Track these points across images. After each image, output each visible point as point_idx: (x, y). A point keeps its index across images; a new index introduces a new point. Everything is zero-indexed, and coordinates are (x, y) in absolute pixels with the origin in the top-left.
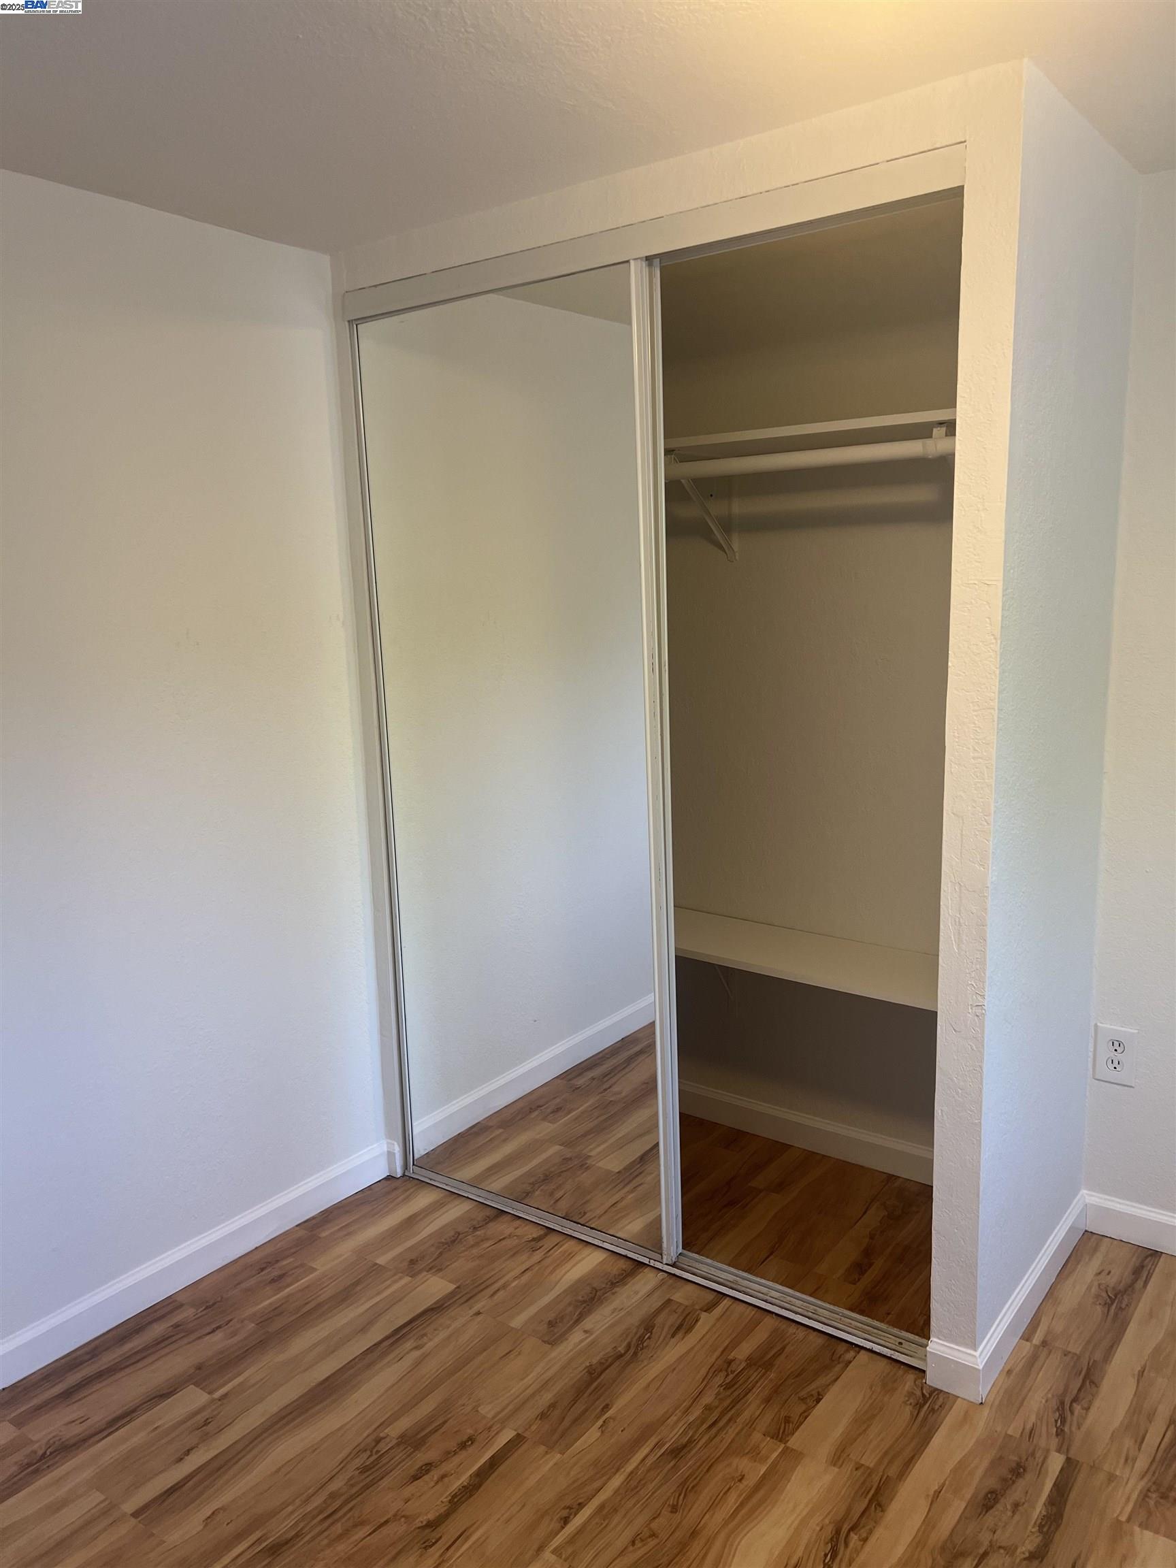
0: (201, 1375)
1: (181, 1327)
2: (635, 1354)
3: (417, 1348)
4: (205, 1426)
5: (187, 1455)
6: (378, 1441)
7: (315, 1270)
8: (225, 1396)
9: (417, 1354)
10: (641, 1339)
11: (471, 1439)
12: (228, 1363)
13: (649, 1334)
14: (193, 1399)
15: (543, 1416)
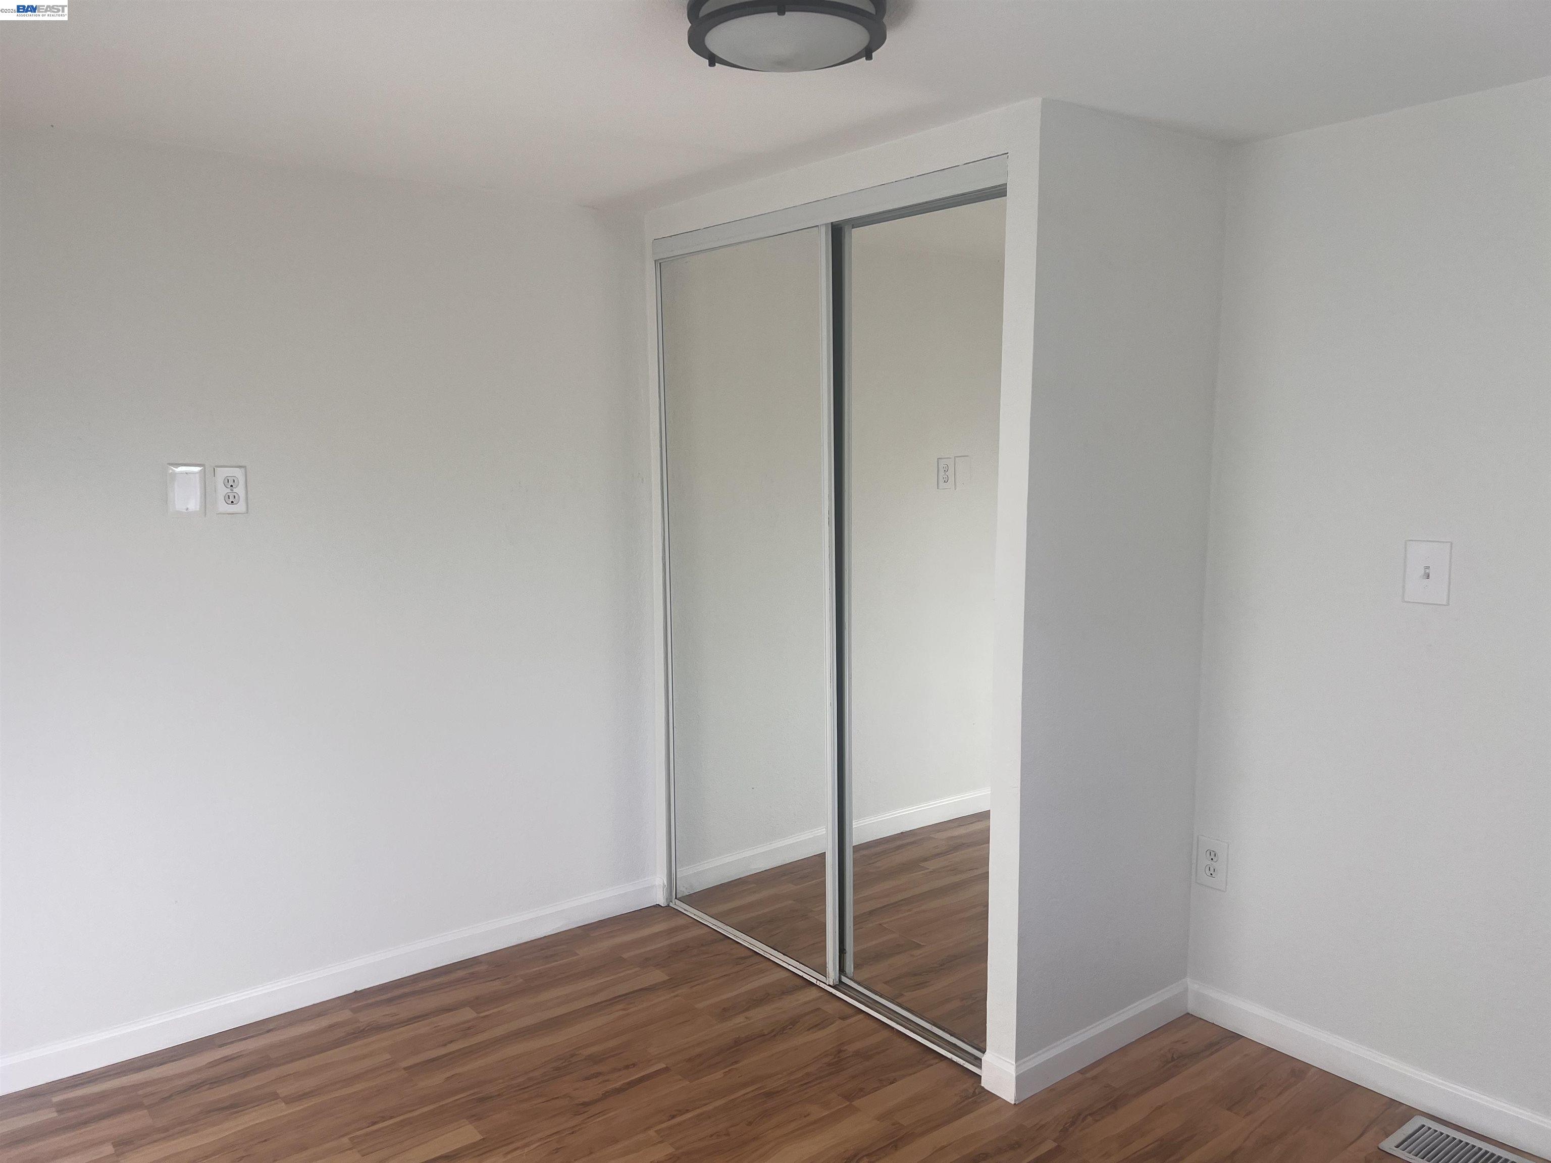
0: (475, 1003)
1: (475, 975)
2: (775, 1036)
3: (624, 1009)
4: (467, 1030)
5: (450, 1044)
6: (572, 1056)
7: (578, 955)
8: (487, 1016)
9: (621, 1013)
10: (784, 1029)
11: (634, 1065)
12: (497, 998)
13: (791, 1026)
14: (468, 1014)
15: (690, 1060)
